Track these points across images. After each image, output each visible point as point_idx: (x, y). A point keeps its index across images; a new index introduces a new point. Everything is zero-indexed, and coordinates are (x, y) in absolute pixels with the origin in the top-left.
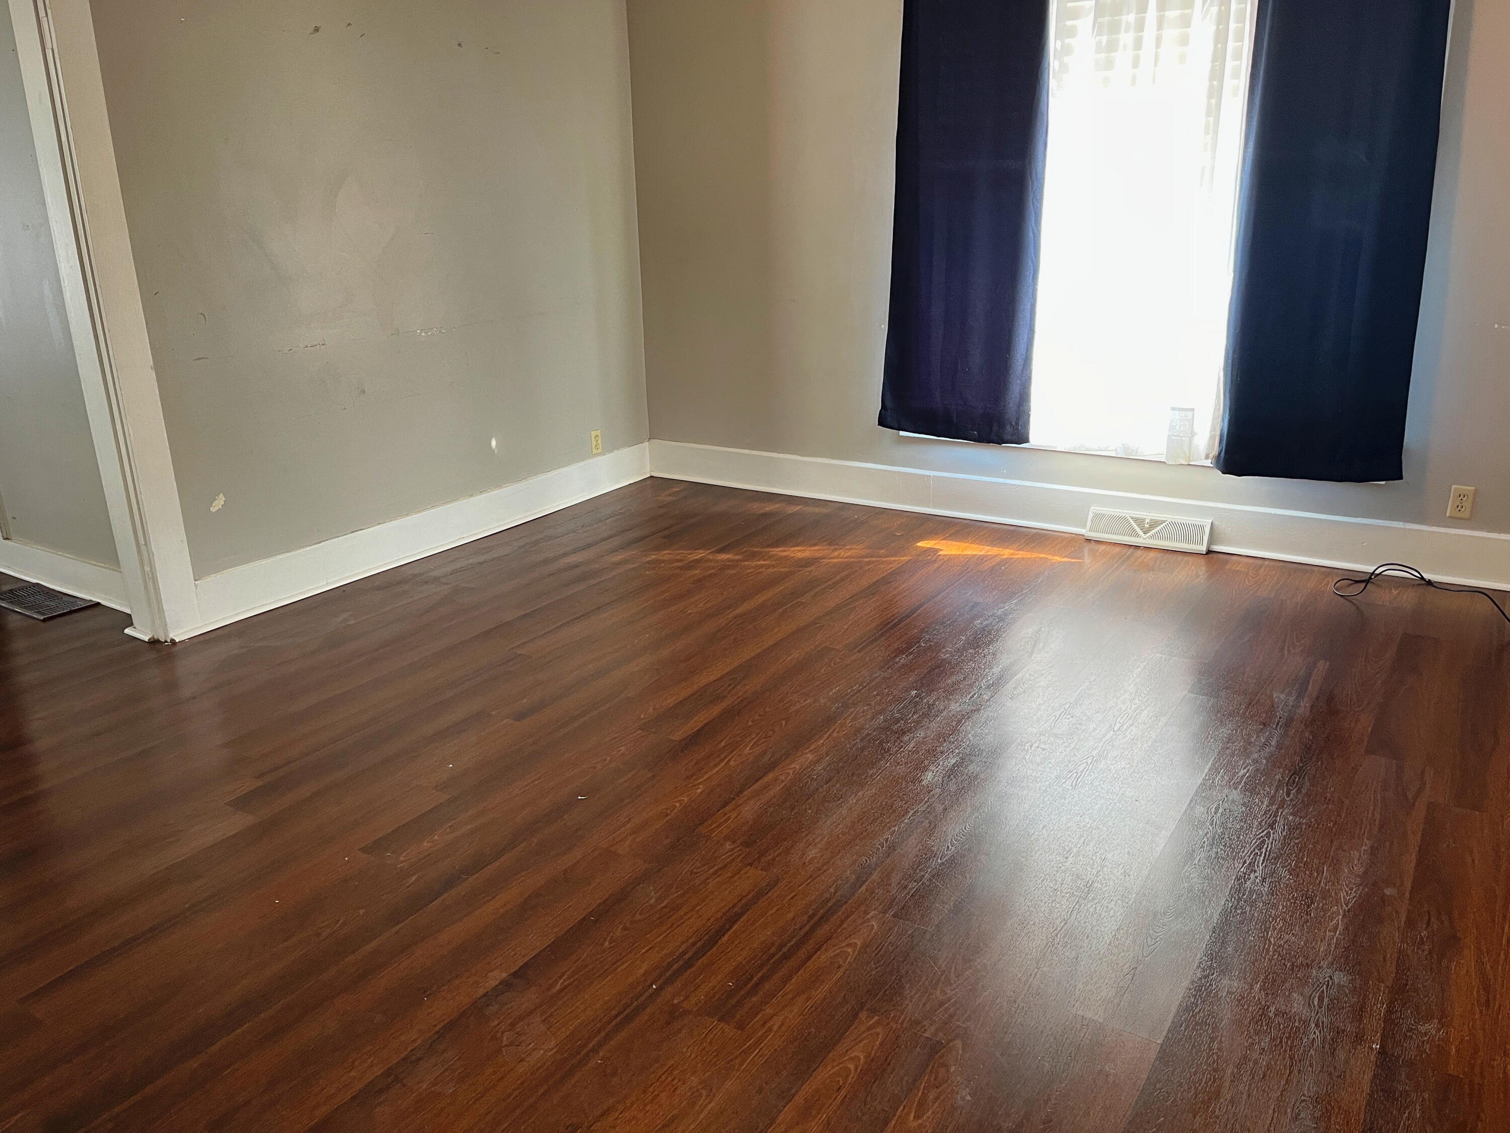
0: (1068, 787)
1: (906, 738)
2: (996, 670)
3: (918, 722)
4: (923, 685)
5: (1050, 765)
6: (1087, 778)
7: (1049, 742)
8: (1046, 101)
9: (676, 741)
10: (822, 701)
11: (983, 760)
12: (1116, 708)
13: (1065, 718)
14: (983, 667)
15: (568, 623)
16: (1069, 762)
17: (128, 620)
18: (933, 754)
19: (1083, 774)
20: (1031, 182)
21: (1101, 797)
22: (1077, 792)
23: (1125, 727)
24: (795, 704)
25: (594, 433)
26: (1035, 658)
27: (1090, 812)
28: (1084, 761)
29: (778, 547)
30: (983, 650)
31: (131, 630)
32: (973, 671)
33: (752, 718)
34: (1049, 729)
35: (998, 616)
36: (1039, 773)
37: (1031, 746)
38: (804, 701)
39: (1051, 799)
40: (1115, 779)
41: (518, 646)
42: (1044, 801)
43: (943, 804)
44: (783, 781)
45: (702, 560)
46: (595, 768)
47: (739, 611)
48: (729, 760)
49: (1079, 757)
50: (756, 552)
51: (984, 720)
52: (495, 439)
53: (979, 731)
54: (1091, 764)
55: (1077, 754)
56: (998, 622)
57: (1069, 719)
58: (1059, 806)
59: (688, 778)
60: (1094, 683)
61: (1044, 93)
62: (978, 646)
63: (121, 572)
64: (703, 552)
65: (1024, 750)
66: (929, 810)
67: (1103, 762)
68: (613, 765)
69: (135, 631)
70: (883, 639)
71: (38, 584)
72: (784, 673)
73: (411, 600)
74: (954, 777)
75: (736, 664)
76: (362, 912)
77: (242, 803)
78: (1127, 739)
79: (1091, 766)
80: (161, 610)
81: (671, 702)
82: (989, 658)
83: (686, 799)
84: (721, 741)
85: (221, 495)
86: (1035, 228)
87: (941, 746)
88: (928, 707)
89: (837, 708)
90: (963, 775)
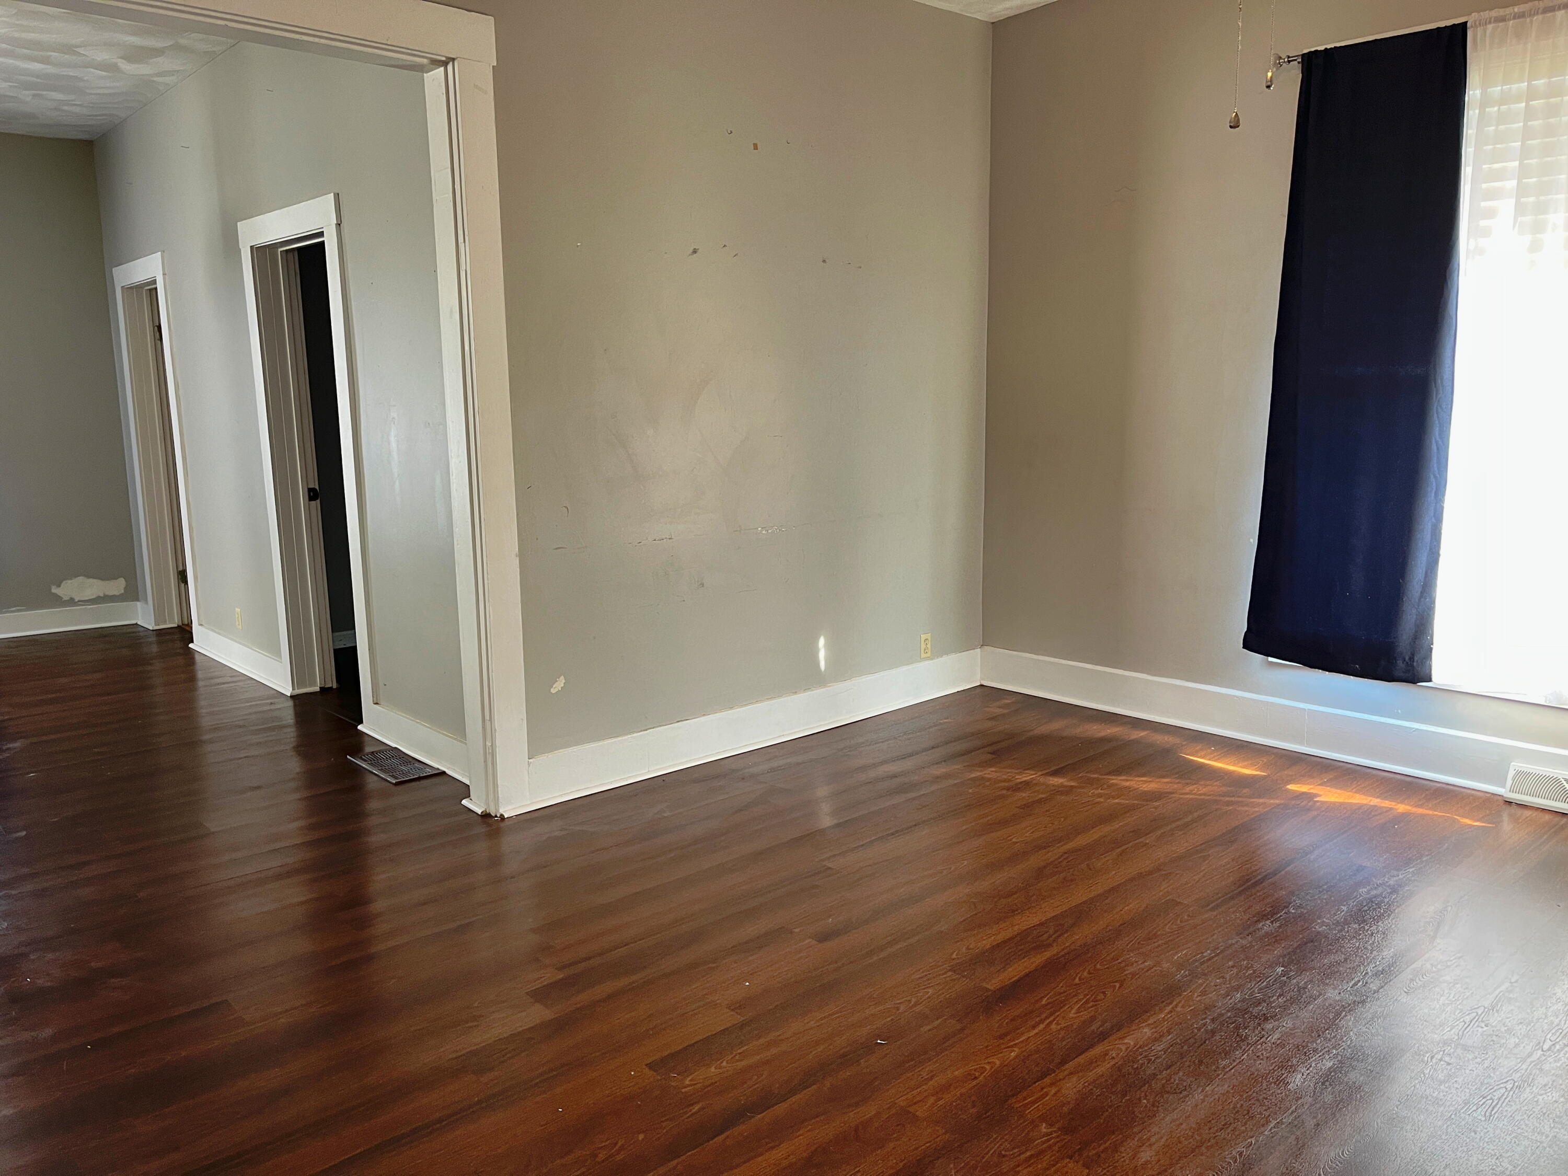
0: (1479, 1117)
1: (1269, 1026)
2: (1387, 953)
3: (1285, 1008)
4: (1291, 962)
5: (1456, 1086)
6: (1506, 1109)
7: (1455, 1054)
8: (1455, 303)
9: (990, 990)
10: (1165, 965)
11: (1369, 1068)
12: (1546, 1021)
13: (1478, 1026)
14: (1369, 947)
15: (882, 838)
16: (1482, 1084)
17: (466, 791)
18: (1303, 1051)
19: (1501, 1102)
20: (1435, 389)
21: (1525, 1137)
22: (1492, 1126)
23: (1558, 1047)
24: (1133, 964)
25: (923, 637)
26: (1439, 944)
27: (1509, 1154)
28: (1502, 1085)
29: (1120, 775)
30: (1370, 927)
31: (468, 802)
32: (1357, 951)
33: (1079, 975)
34: (1456, 1038)
35: (1389, 885)
36: (1442, 1094)
37: (1432, 1057)
38: (1144, 962)
39: (1457, 1130)
40: (1544, 1114)
41: (829, 858)
42: (1447, 1132)
43: (1315, 1117)
44: (1113, 1058)
45: (1031, 782)
46: (898, 1009)
47: (1071, 845)
48: (1051, 1023)
49: (1495, 1079)
50: (1094, 778)
51: (1370, 1016)
52: (825, 637)
53: (1364, 1029)
54: (1511, 1090)
55: (1492, 1075)
56: (1391, 893)
57: (1482, 1028)
58: (1468, 1140)
59: (1001, 1037)
60: (1515, 984)
61: (1453, 295)
62: (1364, 921)
63: (466, 744)
64: (1034, 773)
65: (1423, 1061)
66: (1296, 1123)
67: (1528, 1090)
68: (918, 1009)
69: (470, 803)
70: (1242, 898)
71: (396, 748)
72: (1121, 925)
73: (726, 796)
74: (1330, 1085)
75: (1064, 908)
76: (641, 1137)
77: (541, 995)
78: (1561, 1062)
79: (1512, 1092)
80: (495, 785)
81: (987, 943)
82: (1378, 937)
83: (998, 1063)
84: (1042, 998)
85: (562, 677)
86: (1439, 440)
87: (1313, 1041)
88: (1299, 991)
89: (1183, 977)
90: (1342, 1083)
